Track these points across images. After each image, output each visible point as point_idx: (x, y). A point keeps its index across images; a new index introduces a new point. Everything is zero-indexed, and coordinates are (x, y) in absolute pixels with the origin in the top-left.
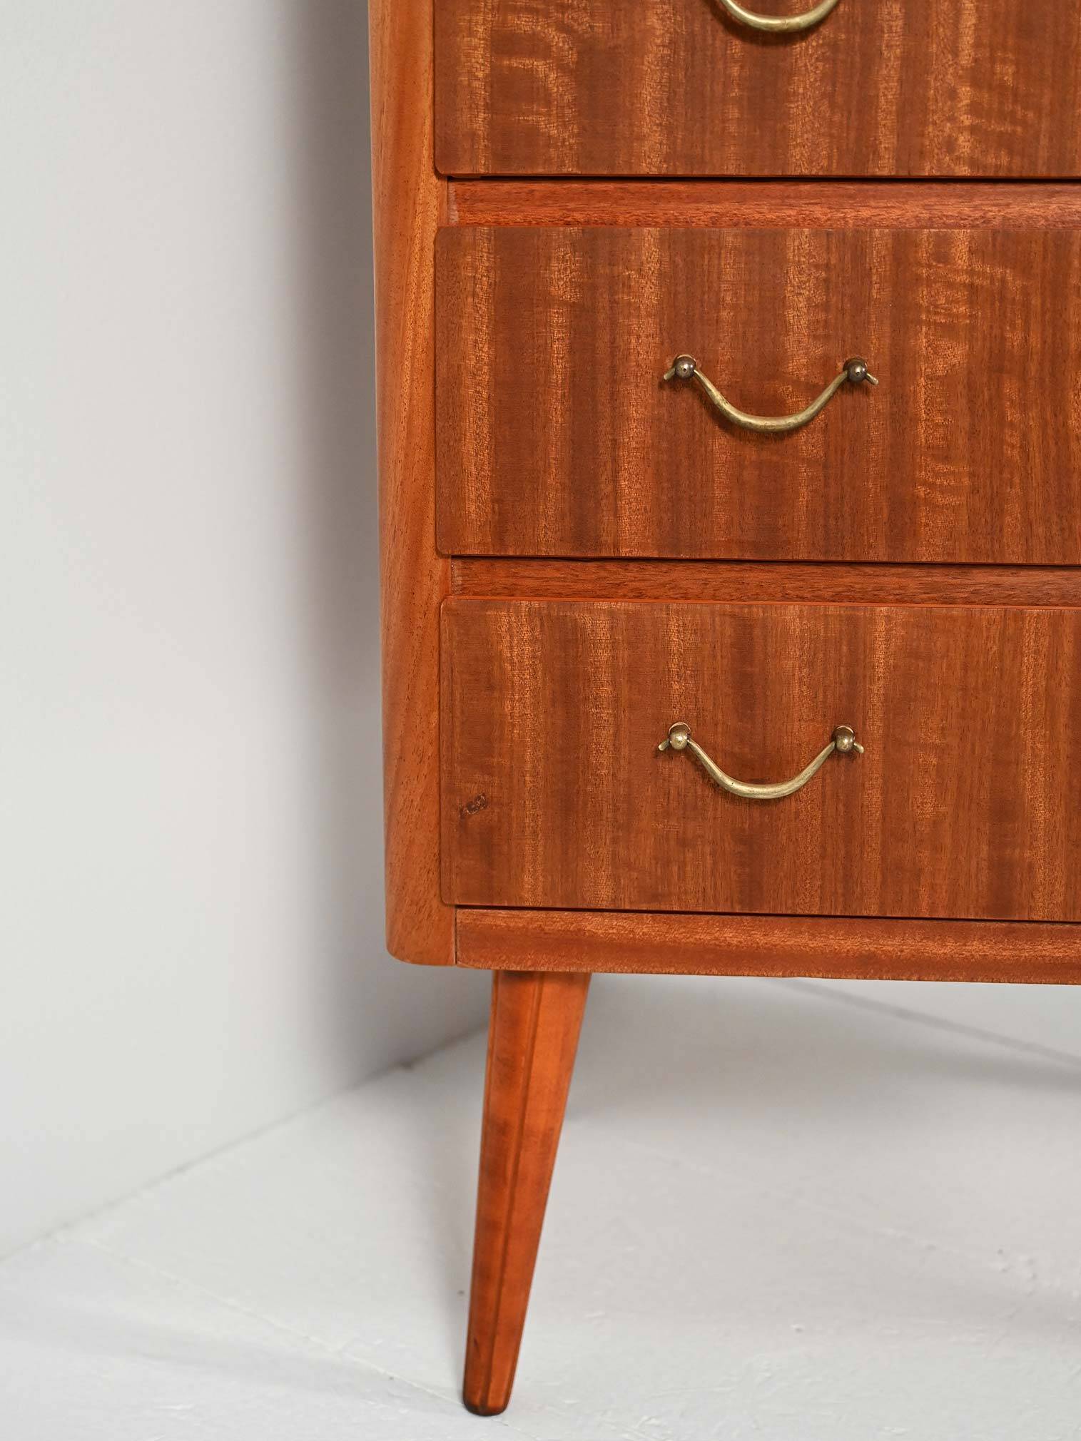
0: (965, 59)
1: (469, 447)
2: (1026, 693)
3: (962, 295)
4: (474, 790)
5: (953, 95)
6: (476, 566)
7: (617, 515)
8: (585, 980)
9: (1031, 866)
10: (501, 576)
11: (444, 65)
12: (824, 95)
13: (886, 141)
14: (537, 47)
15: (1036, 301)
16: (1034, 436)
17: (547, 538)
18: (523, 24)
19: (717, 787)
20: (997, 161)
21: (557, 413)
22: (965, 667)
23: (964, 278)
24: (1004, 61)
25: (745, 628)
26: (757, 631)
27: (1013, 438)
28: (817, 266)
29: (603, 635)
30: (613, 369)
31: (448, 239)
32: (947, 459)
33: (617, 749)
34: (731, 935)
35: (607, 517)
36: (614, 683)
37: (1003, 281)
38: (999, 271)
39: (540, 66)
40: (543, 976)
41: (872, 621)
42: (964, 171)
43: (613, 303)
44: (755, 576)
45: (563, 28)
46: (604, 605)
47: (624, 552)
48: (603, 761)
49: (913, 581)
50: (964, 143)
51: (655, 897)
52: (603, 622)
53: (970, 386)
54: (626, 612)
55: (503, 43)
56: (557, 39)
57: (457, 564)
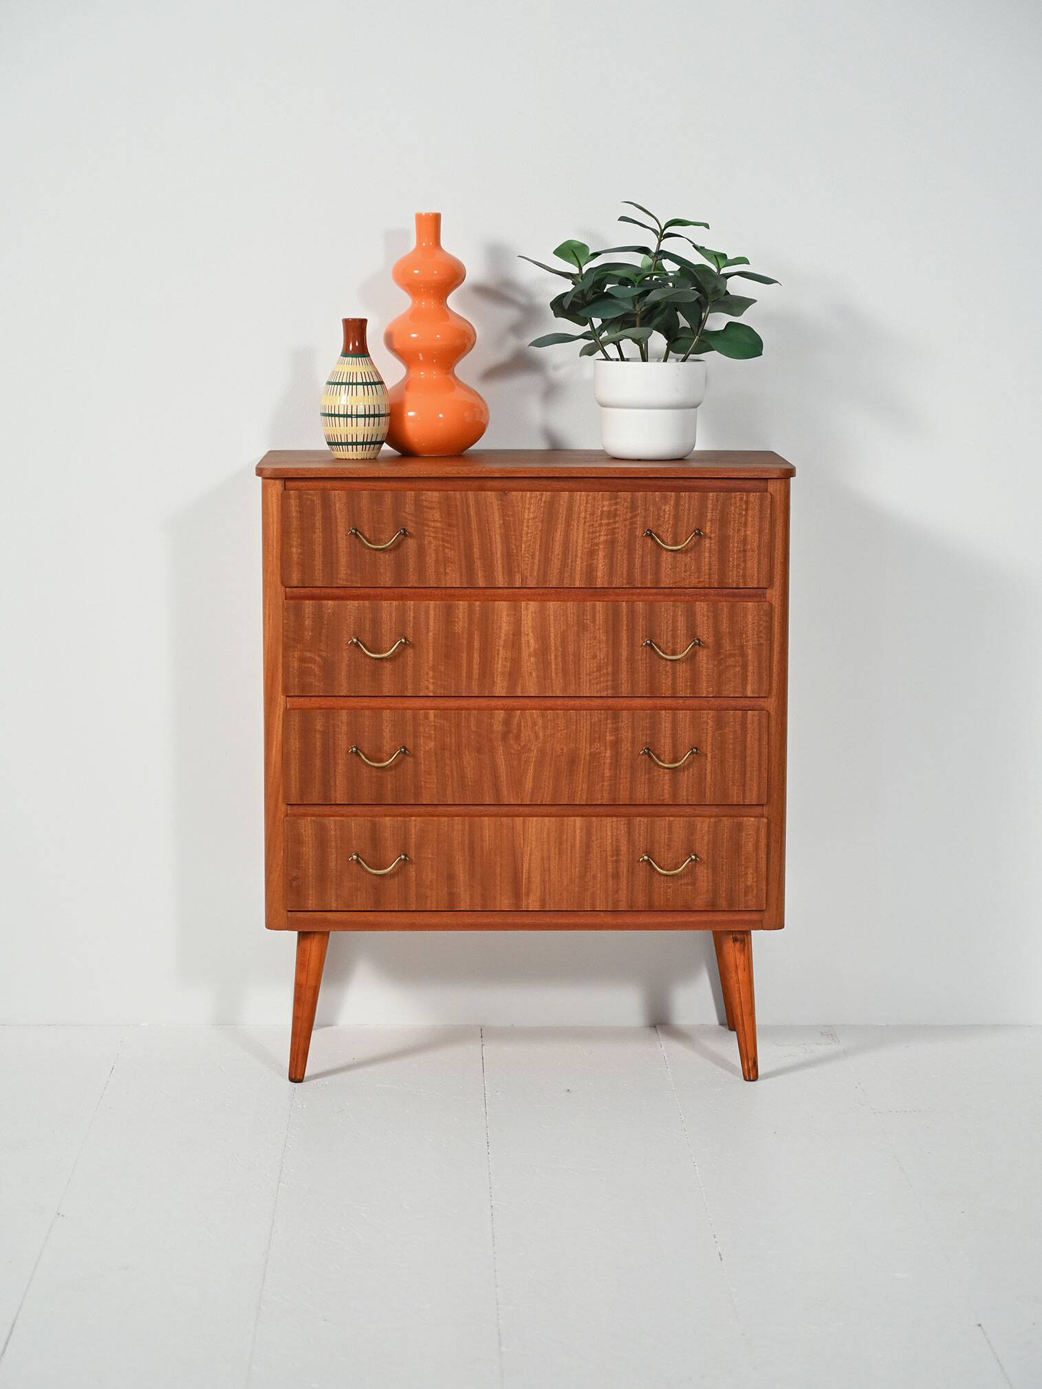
0: (431, 664)
1: (293, 772)
2: (456, 842)
3: (433, 728)
4: (294, 875)
5: (427, 674)
6: (295, 807)
7: (336, 791)
8: (328, 933)
9: (459, 894)
10: (302, 810)
11: (286, 668)
12: (392, 674)
13: (410, 686)
14: (311, 660)
15: (453, 730)
16: (455, 767)
17: (315, 797)
18: (308, 654)
19: (367, 871)
20: (440, 692)
21: (318, 762)
22: (438, 835)
23: (433, 724)
24: (441, 665)
25: (374, 824)
26: (378, 826)
27: (448, 768)
28: (391, 721)
29: (332, 827)
30: (334, 750)
31: (287, 712)
32: (429, 774)
33: (337, 862)
34: (371, 917)
35: (333, 792)
36: (336, 842)
37: (444, 725)
38: (442, 722)
39: (313, 666)
40: (315, 933)
41: (410, 821)
42: (431, 695)
43: (334, 731)
44: (377, 809)
45: (320, 656)
46: (333, 818)
47: (338, 802)
48: (333, 865)
49: (422, 810)
50: (431, 687)
51: (349, 906)
52: (333, 823)
53: (436, 754)
54: (340, 821)
55: (302, 660)
56: (317, 658)
57: (289, 807)
